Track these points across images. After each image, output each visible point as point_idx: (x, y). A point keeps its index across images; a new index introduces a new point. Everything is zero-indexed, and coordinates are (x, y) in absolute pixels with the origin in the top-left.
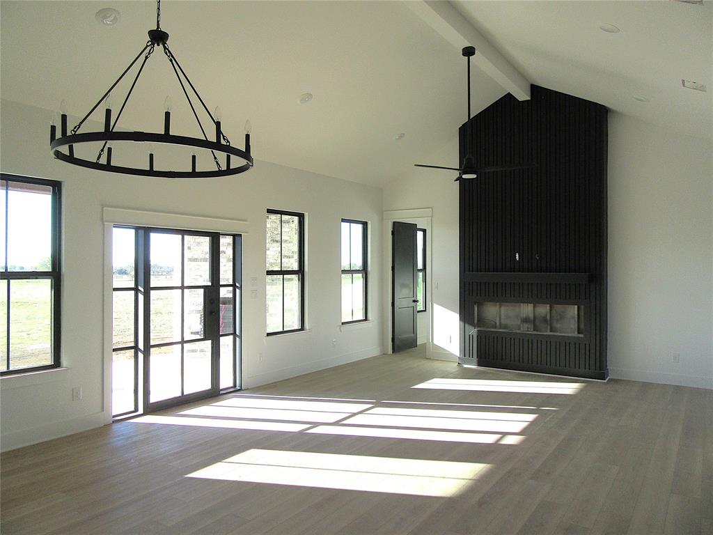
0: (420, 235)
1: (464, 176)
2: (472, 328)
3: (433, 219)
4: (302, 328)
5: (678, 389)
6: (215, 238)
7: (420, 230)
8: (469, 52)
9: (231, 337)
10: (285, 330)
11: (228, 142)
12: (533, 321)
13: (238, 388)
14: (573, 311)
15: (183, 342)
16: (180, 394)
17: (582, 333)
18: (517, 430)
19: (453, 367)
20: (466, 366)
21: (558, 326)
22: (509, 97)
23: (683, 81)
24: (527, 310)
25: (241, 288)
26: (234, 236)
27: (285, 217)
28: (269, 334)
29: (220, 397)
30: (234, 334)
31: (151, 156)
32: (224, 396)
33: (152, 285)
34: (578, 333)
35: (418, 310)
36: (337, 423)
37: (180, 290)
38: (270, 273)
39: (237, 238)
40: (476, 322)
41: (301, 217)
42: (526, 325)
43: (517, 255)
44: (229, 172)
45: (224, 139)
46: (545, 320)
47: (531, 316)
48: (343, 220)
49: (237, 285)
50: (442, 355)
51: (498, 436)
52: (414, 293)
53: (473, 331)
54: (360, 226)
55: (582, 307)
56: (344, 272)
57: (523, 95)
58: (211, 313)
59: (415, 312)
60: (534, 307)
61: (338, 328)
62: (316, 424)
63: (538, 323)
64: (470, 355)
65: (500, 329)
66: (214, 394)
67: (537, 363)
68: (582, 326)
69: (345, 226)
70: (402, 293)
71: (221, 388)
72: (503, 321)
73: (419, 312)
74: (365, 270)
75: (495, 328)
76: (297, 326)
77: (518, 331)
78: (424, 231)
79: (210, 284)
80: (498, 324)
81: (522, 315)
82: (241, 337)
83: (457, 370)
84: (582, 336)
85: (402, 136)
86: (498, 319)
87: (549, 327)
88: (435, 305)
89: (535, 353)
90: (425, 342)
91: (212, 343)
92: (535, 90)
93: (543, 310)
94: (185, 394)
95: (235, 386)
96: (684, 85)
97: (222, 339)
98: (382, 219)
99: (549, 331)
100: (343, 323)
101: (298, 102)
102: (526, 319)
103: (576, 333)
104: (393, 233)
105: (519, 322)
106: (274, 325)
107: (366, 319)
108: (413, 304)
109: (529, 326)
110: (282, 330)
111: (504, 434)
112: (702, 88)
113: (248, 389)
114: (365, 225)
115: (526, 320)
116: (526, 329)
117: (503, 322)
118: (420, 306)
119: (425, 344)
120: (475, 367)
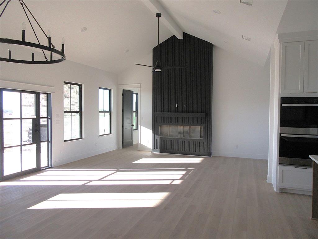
0: (134, 96)
1: (156, 70)
2: (157, 136)
3: (141, 89)
4: (81, 138)
5: (237, 159)
6: (37, 95)
7: (135, 94)
8: (159, 15)
9: (46, 142)
10: (73, 139)
11: (54, 47)
12: (183, 133)
13: (50, 166)
14: (198, 128)
15: (21, 145)
16: (20, 171)
17: (202, 138)
18: (179, 178)
19: (149, 153)
20: (155, 153)
21: (192, 135)
22: (174, 37)
23: (243, 36)
24: (180, 128)
25: (51, 119)
26: (47, 94)
27: (72, 86)
28: (65, 141)
29: (41, 171)
30: (48, 141)
31: (10, 52)
32: (43, 171)
33: (4, 117)
34: (201, 138)
35: (134, 129)
36: (100, 180)
37: (20, 120)
38: (65, 112)
39: (48, 95)
40: (159, 134)
41: (80, 86)
42: (180, 135)
43: (177, 105)
44: (52, 62)
45: (52, 46)
46: (187, 133)
47: (182, 131)
48: (100, 88)
49: (49, 117)
50: (144, 149)
51: (171, 181)
52: (132, 121)
53: (158, 138)
54: (108, 91)
55: (202, 127)
56: (101, 112)
57: (180, 37)
58: (36, 131)
59: (132, 130)
60: (183, 127)
61: (98, 138)
62: (90, 181)
63: (184, 134)
64: (157, 148)
65: (169, 136)
66: (38, 170)
67: (184, 151)
68: (202, 135)
69: (101, 91)
70: (127, 122)
71: (41, 167)
73: (134, 130)
74: (110, 111)
75: (167, 136)
76: (79, 137)
77: (177, 137)
78: (137, 94)
79: (35, 117)
80: (168, 135)
81: (178, 131)
82: (51, 142)
83: (151, 155)
84: (202, 139)
85: (128, 51)
86: (168, 132)
87: (189, 135)
88: (141, 126)
89: (183, 147)
90: (137, 143)
91: (37, 146)
92: (185, 34)
93: (187, 128)
94: (23, 170)
95: (48, 166)
96: (243, 38)
97: (41, 143)
98: (118, 88)
99: (189, 137)
100: (100, 135)
101: (80, 31)
103: (200, 138)
104: (123, 95)
105: (177, 134)
106: (67, 137)
107: (111, 133)
108: (132, 127)
109: (181, 135)
110: (71, 139)
111: (174, 180)
112: (249, 40)
113: (55, 167)
114: (110, 90)
115: (180, 133)
116: (180, 136)
117: (170, 134)
118: (135, 127)
119: (137, 144)
120: (159, 153)
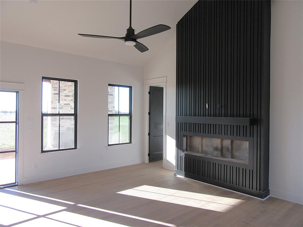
2: (182, 152)
3: (167, 83)
4: (75, 148)
14: (246, 145)
20: (178, 176)
21: (236, 154)
24: (217, 142)
25: (18, 124)
26: (17, 93)
40: (184, 148)
41: (76, 82)
42: (216, 152)
43: (207, 105)
46: (228, 149)
47: (220, 146)
48: (110, 85)
49: (17, 121)
53: (183, 154)
60: (222, 140)
61: (105, 148)
63: (223, 151)
64: (181, 169)
72: (204, 149)
74: (130, 115)
75: (198, 152)
76: (71, 146)
80: (200, 150)
81: (214, 145)
82: (18, 153)
86: (200, 146)
87: (230, 154)
93: (227, 143)
95: (16, 182)
98: (143, 85)
99: (230, 157)
102: (216, 148)
104: (149, 93)
105: (212, 150)
109: (218, 153)
110: (58, 149)
114: (131, 88)
116: (216, 155)
120: (183, 177)
